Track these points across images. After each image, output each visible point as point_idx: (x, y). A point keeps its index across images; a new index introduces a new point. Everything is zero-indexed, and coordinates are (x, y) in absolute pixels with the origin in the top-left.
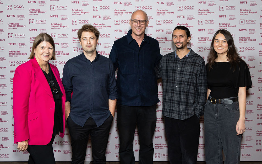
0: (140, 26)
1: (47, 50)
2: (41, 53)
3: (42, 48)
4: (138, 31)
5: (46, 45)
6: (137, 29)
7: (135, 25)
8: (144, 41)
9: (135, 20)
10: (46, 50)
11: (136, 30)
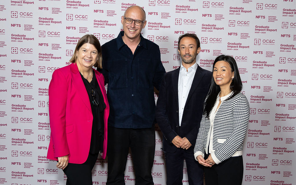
0: (134, 28)
1: (90, 53)
2: (82, 57)
3: (85, 51)
4: (130, 33)
5: (89, 48)
6: (130, 30)
7: (128, 25)
8: (139, 45)
9: (129, 18)
10: (88, 54)
11: (128, 31)
